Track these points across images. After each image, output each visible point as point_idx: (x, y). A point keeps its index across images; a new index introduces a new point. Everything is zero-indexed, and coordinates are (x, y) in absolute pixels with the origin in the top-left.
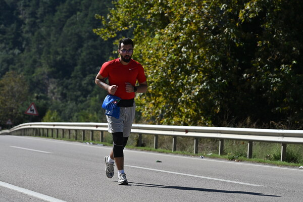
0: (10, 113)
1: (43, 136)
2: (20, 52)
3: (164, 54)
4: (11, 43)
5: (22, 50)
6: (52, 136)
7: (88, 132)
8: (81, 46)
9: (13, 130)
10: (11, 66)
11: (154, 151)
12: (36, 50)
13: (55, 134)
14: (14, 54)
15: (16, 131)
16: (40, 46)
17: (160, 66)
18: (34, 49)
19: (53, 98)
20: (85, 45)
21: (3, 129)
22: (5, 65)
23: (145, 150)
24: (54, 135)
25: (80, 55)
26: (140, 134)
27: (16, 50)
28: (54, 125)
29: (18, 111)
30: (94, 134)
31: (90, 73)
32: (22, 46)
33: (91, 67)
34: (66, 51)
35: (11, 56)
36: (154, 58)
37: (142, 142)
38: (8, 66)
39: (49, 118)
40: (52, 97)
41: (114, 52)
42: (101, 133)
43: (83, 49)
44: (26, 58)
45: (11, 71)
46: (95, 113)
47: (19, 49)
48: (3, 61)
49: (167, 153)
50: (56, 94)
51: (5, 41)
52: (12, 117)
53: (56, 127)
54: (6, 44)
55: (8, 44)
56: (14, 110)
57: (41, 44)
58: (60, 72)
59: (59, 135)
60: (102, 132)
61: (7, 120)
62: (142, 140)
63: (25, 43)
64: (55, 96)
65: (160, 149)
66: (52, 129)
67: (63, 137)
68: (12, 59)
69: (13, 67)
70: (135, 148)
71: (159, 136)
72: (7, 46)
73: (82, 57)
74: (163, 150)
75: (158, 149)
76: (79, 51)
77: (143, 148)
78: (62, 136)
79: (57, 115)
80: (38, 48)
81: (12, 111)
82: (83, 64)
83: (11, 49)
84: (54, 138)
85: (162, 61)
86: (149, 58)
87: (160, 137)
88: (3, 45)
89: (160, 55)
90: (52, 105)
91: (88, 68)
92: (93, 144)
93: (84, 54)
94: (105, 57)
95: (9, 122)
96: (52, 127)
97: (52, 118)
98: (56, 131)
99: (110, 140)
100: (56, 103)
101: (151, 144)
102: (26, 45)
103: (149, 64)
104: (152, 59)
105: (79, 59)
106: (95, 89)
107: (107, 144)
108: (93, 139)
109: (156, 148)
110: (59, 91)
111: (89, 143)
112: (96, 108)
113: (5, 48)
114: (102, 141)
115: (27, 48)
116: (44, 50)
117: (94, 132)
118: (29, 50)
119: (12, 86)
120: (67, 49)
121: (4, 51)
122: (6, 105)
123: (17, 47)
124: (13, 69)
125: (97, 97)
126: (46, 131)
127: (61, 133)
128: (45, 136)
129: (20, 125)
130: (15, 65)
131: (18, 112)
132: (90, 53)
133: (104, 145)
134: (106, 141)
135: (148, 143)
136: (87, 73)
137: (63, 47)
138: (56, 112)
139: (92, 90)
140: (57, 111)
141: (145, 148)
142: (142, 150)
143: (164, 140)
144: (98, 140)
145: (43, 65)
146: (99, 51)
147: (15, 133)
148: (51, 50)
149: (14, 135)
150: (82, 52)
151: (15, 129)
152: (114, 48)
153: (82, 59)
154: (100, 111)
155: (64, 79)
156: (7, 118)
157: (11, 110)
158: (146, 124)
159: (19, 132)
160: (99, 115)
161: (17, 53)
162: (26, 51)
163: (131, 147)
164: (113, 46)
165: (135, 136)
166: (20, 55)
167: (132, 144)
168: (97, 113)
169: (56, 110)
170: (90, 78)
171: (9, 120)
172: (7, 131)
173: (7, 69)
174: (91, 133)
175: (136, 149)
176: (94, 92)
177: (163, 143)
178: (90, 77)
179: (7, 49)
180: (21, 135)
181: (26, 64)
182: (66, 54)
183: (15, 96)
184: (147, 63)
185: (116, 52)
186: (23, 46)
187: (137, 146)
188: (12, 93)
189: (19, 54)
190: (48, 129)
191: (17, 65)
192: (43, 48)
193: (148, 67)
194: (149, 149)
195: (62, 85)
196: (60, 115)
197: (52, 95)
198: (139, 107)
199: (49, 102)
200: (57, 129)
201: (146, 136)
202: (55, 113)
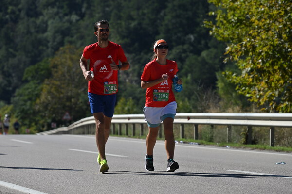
0: (68, 104)
1: (114, 133)
2: (78, 18)
3: (280, 13)
4: (65, 7)
5: (82, 16)
6: (127, 134)
7: (177, 125)
8: (165, 7)
9: (73, 127)
10: (67, 39)
11: (270, 150)
12: (101, 14)
13: (131, 131)
14: (70, 22)
15: (77, 128)
16: (107, 9)
17: (275, 30)
18: (99, 13)
19: (127, 81)
20: (170, 5)
21: (58, 126)
22: (59, 38)
23: (257, 148)
24: (129, 133)
25: (162, 19)
26: (250, 126)
27: (73, 16)
28: (129, 119)
29: (78, 100)
30: (185, 129)
31: (178, 44)
32: (81, 10)
33: (179, 35)
34: (144, 14)
35: (66, 25)
36: (265, 19)
37: (253, 137)
38: (63, 38)
39: (123, 109)
40: (125, 80)
41: (210, 13)
42: (194, 128)
43: (167, 10)
44: (87, 26)
45: (67, 46)
46: (186, 99)
47: (76, 14)
48: (56, 32)
49: (288, 152)
50: (131, 75)
51: (58, 4)
52: (70, 109)
53: (132, 121)
54: (58, 8)
55: (62, 7)
56: (73, 100)
57: (108, 6)
58: (136, 44)
59: (137, 132)
60: (196, 125)
61: (63, 114)
62: (253, 134)
63: (85, 5)
64: (130, 78)
65: (278, 147)
66: (127, 124)
67: (142, 134)
68: (69, 29)
69: (70, 39)
70: (244, 146)
71: (275, 128)
72: (61, 11)
73: (166, 22)
74: (282, 148)
75: (275, 147)
76: (162, 14)
77: (254, 146)
78: (140, 133)
79: (134, 105)
80: (104, 11)
81: (71, 101)
82: (168, 31)
83: (66, 15)
84: (130, 137)
85: (278, 24)
86: (259, 20)
87: (278, 130)
88: (55, 10)
89: (274, 14)
90: (125, 90)
91: (174, 38)
92: (184, 143)
93: (169, 17)
94: (198, 20)
95: (67, 117)
96: (127, 121)
97: (126, 108)
98: (132, 126)
99: (207, 136)
100: (132, 87)
101: (265, 140)
102: (87, 8)
103: (260, 28)
104: (263, 20)
105: (162, 25)
106: (186, 67)
107: (204, 142)
108: (183, 136)
109: (273, 145)
110: (134, 70)
111: (179, 142)
112: (187, 93)
113: (57, 13)
114: (197, 138)
115: (88, 12)
116: (113, 14)
117: (185, 126)
118: (91, 16)
119: (69, 67)
120: (145, 11)
121: (57, 18)
122: (62, 93)
123: (74, 12)
124: (71, 42)
125: (189, 77)
126: (118, 127)
127: (139, 129)
128: (117, 134)
129: (82, 120)
130: (72, 37)
131: (78, 103)
132: (177, 16)
133: (199, 144)
134: (202, 138)
135: (261, 139)
136: (174, 43)
137: (138, 9)
138: (131, 100)
139: (182, 68)
140: (133, 99)
141: (257, 146)
142: (253, 149)
143: (284, 134)
144: (191, 137)
145: (112, 36)
146: (190, 13)
147: (76, 131)
148: (122, 14)
149: (74, 134)
150: (165, 15)
151: (75, 126)
152: (211, 7)
153: (167, 25)
154: (193, 97)
155: (142, 54)
156: (64, 111)
157: (69, 99)
158: (257, 112)
159: (81, 130)
160: (193, 102)
161: (74, 20)
162: (87, 16)
163: (238, 145)
164: (209, 5)
165: (243, 130)
166: (79, 23)
167: (239, 141)
168: (189, 99)
169: (131, 98)
170: (178, 51)
171: (67, 114)
172: (65, 129)
173: (62, 44)
174: (181, 127)
175: (244, 148)
176: (183, 71)
177: (283, 138)
178: (178, 49)
179: (61, 15)
180: (83, 134)
181: (88, 35)
182: (143, 19)
183: (74, 80)
184: (257, 27)
185: (213, 13)
186: (83, 10)
187: (246, 143)
188: (70, 76)
189: (77, 21)
190: (120, 124)
191: (75, 37)
192: (111, 11)
193: (257, 32)
194: (263, 146)
195: (139, 62)
196: (138, 104)
197: (125, 76)
198: (247, 88)
199: (121, 86)
200: (134, 124)
201: (258, 129)
202: (131, 102)
